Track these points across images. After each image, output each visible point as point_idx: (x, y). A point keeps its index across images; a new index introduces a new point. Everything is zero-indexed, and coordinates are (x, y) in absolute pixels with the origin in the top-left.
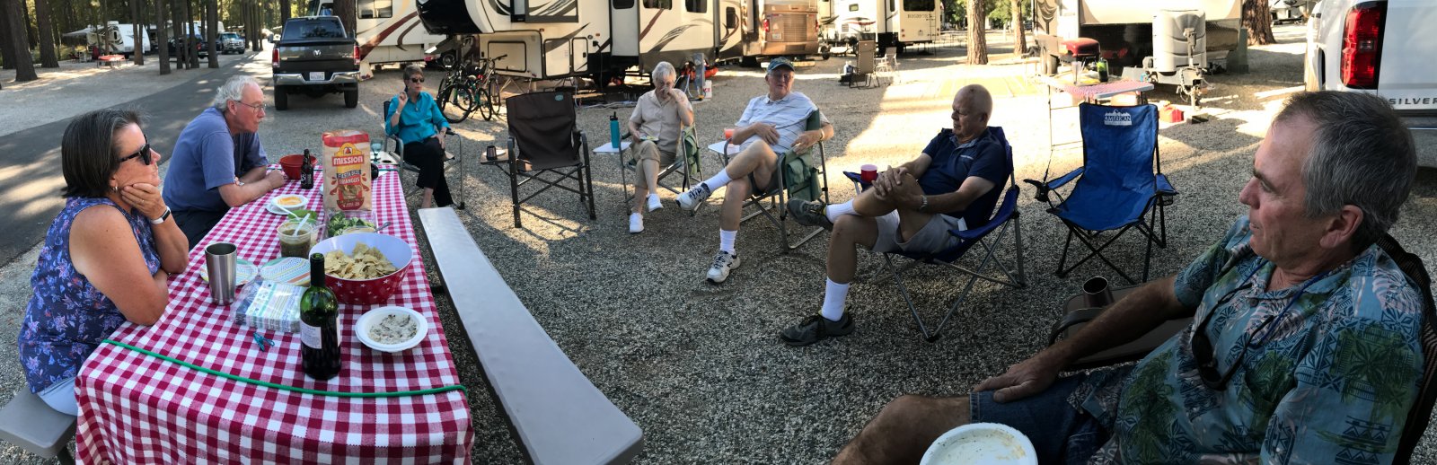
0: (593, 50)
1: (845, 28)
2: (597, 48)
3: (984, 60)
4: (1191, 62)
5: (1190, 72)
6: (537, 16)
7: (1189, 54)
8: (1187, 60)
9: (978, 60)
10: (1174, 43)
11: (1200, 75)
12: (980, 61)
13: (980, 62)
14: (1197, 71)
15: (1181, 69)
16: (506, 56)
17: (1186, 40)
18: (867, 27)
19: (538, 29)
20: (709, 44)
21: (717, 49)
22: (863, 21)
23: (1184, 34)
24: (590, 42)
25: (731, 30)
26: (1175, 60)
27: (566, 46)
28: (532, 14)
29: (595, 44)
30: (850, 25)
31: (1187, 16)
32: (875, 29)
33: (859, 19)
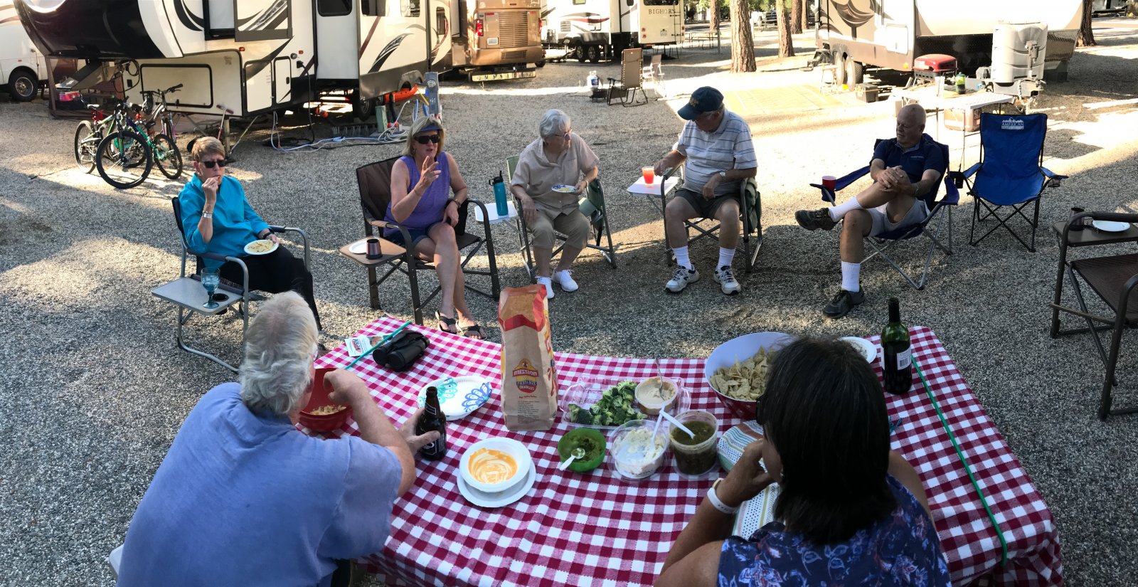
0: (297, 73)
1: (565, 26)
2: (302, 69)
3: (751, 67)
4: (1030, 73)
5: (1029, 84)
6: (246, 32)
7: (1029, 66)
8: (1025, 71)
9: (745, 66)
10: (1015, 54)
11: (1039, 87)
12: (747, 68)
13: (748, 70)
14: (1037, 82)
15: (1020, 81)
16: (181, 86)
17: (1027, 52)
18: (598, 25)
19: (237, 48)
20: (423, 57)
21: (430, 64)
22: (592, 17)
23: (1026, 47)
24: (294, 62)
25: (441, 37)
26: (1014, 72)
27: (268, 68)
28: (242, 28)
29: (299, 64)
30: (573, 23)
31: (1030, 29)
32: (608, 28)
33: (588, 14)
